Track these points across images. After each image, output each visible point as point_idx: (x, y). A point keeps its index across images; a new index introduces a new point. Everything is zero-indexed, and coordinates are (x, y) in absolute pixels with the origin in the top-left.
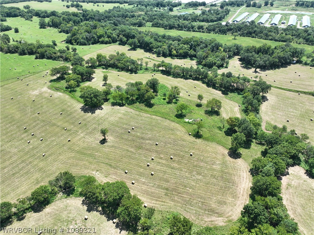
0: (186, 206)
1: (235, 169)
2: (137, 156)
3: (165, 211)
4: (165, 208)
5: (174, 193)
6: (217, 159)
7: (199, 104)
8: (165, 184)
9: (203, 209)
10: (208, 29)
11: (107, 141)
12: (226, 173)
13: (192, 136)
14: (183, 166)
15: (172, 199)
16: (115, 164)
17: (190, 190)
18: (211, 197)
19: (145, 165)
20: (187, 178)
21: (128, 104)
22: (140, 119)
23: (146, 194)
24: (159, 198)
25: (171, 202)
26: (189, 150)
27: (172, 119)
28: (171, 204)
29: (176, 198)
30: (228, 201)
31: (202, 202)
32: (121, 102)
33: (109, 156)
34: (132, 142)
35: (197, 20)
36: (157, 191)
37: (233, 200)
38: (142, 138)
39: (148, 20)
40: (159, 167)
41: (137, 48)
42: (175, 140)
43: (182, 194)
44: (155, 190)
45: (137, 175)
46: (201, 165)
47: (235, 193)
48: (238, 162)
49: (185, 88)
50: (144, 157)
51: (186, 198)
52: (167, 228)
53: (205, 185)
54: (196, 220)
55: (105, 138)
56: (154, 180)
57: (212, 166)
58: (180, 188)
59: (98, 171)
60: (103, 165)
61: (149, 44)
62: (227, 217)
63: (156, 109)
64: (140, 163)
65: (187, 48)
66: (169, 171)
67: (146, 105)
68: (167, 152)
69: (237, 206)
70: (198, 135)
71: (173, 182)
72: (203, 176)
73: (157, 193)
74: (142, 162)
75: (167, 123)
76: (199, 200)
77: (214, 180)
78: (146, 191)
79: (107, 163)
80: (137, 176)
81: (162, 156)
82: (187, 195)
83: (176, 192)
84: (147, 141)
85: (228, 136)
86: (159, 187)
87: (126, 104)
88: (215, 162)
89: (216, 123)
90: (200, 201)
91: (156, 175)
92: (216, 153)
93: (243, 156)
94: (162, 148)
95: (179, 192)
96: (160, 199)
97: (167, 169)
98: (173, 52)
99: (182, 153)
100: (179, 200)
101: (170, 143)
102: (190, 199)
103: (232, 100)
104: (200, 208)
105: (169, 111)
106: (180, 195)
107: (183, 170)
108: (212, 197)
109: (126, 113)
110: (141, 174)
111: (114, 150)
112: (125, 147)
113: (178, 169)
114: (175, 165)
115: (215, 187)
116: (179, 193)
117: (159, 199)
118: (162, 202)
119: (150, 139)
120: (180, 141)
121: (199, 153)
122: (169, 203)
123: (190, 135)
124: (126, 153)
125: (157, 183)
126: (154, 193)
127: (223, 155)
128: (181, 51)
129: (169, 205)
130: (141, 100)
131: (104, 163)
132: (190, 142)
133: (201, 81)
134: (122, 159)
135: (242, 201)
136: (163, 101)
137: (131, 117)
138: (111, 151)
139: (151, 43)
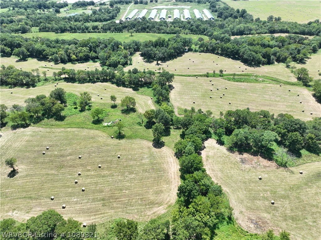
0: (127, 208)
1: (162, 158)
2: (60, 177)
3: (108, 222)
4: (106, 219)
5: (111, 201)
6: (144, 153)
7: (114, 105)
8: (100, 195)
9: (144, 205)
10: (103, 29)
11: (18, 172)
12: (155, 164)
13: (115, 139)
14: (113, 170)
15: (111, 208)
16: (36, 194)
17: (127, 192)
18: (147, 191)
19: (72, 184)
20: (120, 181)
21: (34, 123)
22: (53, 135)
23: (83, 213)
24: (97, 211)
25: (111, 211)
26: (116, 153)
27: (89, 127)
28: (112, 212)
29: (115, 205)
30: (163, 189)
31: (141, 199)
32: (24, 123)
33: (25, 188)
34: (51, 164)
35: (89, 21)
36: (93, 205)
37: (168, 186)
38: (62, 156)
39: (32, 25)
40: (88, 181)
41: (27, 58)
42: (98, 148)
43: (120, 199)
44: (91, 205)
45: (66, 197)
46: (131, 164)
47: (167, 179)
48: (163, 151)
49: (96, 92)
50: (69, 175)
51: (124, 201)
52: (114, 238)
53: (139, 182)
54: (139, 218)
55: (14, 169)
56: (87, 195)
57: (142, 161)
58: (117, 193)
59: (15, 209)
60: (19, 200)
61: (41, 51)
62: (167, 204)
63: (69, 121)
64: (66, 183)
65: (87, 51)
66: (101, 180)
67: (56, 120)
68: (94, 162)
69: (172, 190)
70: (120, 136)
71: (107, 190)
72: (135, 174)
73: (94, 207)
74: (68, 181)
75: (85, 132)
76: (138, 198)
77: (147, 174)
78: (81, 210)
79: (25, 197)
80: (67, 198)
81: (89, 168)
82: (124, 198)
83: (113, 199)
84: (68, 158)
85: (148, 129)
86: (94, 200)
87: (32, 124)
88: (143, 157)
89: (135, 120)
90: (139, 199)
91: (88, 189)
92: (142, 148)
93: (166, 144)
94: (86, 160)
95: (116, 197)
96: (98, 212)
97: (97, 179)
98: (72, 57)
99: (109, 159)
100: (118, 205)
101: (94, 152)
102: (129, 200)
103: (144, 94)
104: (141, 205)
105: (84, 119)
106: (118, 200)
107: (115, 174)
108: (148, 191)
109: (34, 134)
110: (70, 195)
111: (30, 179)
112: (44, 172)
113: (109, 175)
114: (106, 172)
115: (149, 180)
116: (117, 199)
117: (97, 213)
118: (102, 214)
119: (70, 154)
120: (104, 147)
121: (126, 153)
122: (109, 212)
123: (112, 138)
124: (47, 178)
125: (91, 198)
126: (91, 208)
127: (149, 148)
128: (81, 55)
129: (110, 214)
130: (49, 115)
131: (20, 198)
132: (115, 145)
133: (110, 81)
134: (43, 185)
135: (175, 184)
136: (74, 110)
137: (42, 137)
138: (27, 182)
139: (44, 51)
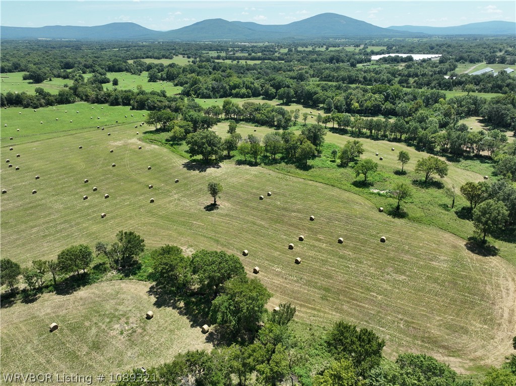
0: (369, 323)
1: (484, 273)
2: (270, 233)
3: (320, 327)
4: (319, 321)
5: (341, 297)
6: (441, 252)
7: (401, 171)
8: (323, 280)
9: (410, 335)
10: (417, 83)
11: (218, 208)
12: (462, 278)
13: (385, 214)
14: (364, 255)
15: (337, 308)
16: (226, 239)
17: (379, 297)
18: (428, 314)
19: (284, 247)
20: (372, 276)
21: (266, 164)
22: (284, 183)
23: (281, 292)
24: (308, 301)
25: (334, 313)
26: (378, 233)
27: (345, 187)
28: (335, 315)
29: (345, 307)
30: (471, 328)
31: (406, 321)
32: (254, 161)
33: (216, 228)
34: (265, 213)
35: (397, 76)
36: (305, 290)
37: (486, 327)
38: (285, 209)
39: (313, 75)
40: (312, 253)
41: (291, 103)
42: (348, 217)
43: (360, 302)
44: (301, 287)
45: (267, 260)
46: (404, 259)
47: (488, 314)
48: (491, 262)
49: (374, 151)
50: (284, 235)
51: (367, 308)
52: (322, 359)
53: (413, 292)
54: (391, 354)
55: (215, 202)
56: (300, 271)
57: (431, 262)
58: (357, 291)
59: (192, 246)
60: (202, 238)
61: (311, 94)
62: (471, 360)
63: (315, 173)
64: (275, 243)
65: (379, 99)
66: (335, 260)
67: (298, 167)
68: (332, 233)
69: (496, 340)
70: (397, 213)
71: (340, 278)
72: (408, 276)
73: (304, 293)
74: (279, 241)
75: (335, 192)
76: (400, 316)
77: (435, 285)
78: (281, 288)
79: (211, 238)
80: (266, 262)
81: (321, 237)
82: (370, 304)
83: (345, 296)
84: (293, 214)
85: (464, 219)
86: (309, 283)
87: (263, 164)
88: (436, 257)
89: (437, 200)
90: (401, 320)
91: (306, 264)
92: (439, 243)
93: (501, 253)
94: (321, 226)
95: (352, 297)
96: (310, 304)
97: (329, 257)
98: (353, 104)
99: (362, 236)
100: (353, 311)
101: (339, 220)
102: (379, 312)
103: (469, 169)
104: (401, 331)
105: (340, 176)
106: (355, 302)
107: (365, 262)
108: (431, 315)
109: (260, 175)
110: (273, 260)
111: (228, 220)
112: (250, 218)
113: (354, 260)
114: (348, 253)
115: (437, 298)
116: (353, 299)
117: (306, 304)
118: (315, 309)
119: (298, 211)
120: (360, 218)
121: (400, 239)
122: (329, 314)
123: (380, 211)
124: (251, 226)
125: (306, 278)
126: (299, 292)
127: (455, 247)
128: (368, 104)
129: (330, 316)
130: (290, 161)
131: (205, 237)
132: (380, 222)
133: (405, 142)
134: (240, 233)
135: (510, 333)
136: (330, 163)
137: (269, 180)
138: (223, 222)
139: (316, 93)
